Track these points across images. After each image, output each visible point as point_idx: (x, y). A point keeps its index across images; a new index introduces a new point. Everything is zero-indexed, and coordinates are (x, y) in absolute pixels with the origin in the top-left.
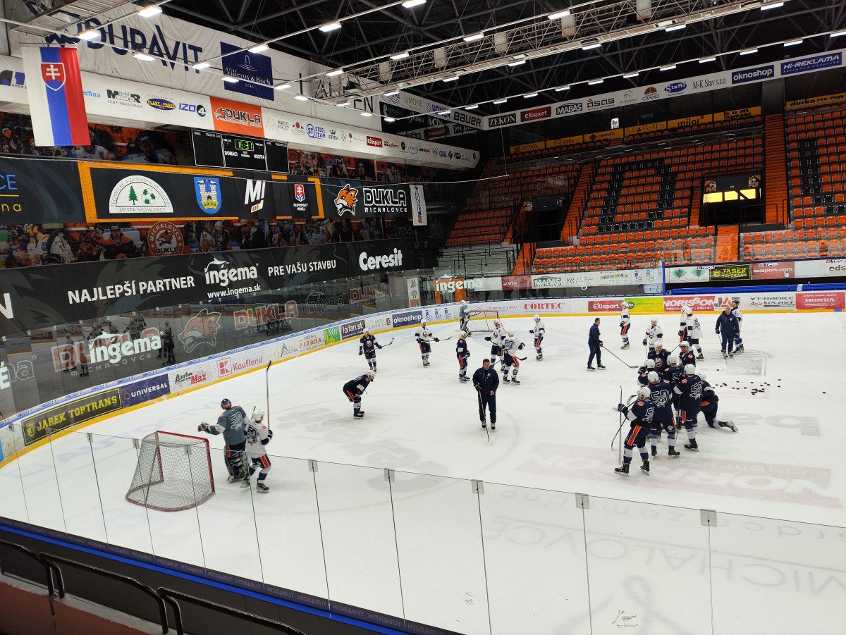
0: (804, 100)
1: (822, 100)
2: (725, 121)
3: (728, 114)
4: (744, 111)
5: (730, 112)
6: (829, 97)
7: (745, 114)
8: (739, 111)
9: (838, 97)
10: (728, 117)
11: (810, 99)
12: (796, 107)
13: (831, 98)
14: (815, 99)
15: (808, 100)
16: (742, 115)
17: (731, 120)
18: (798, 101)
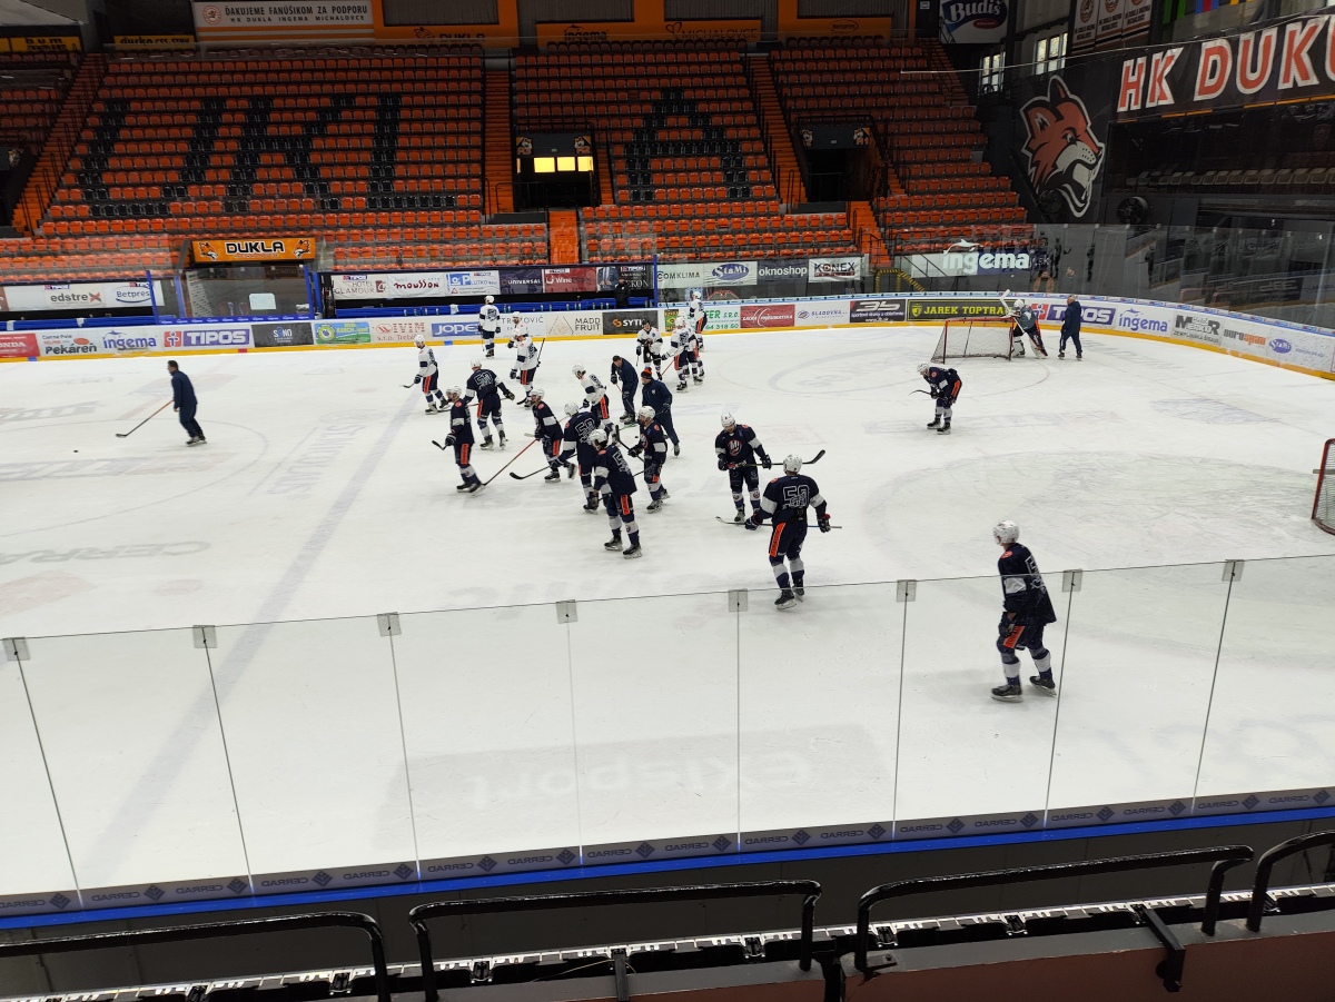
0: (137, 37)
1: (161, 40)
2: (28, 53)
3: (32, 41)
4: (56, 41)
5: (35, 39)
6: (169, 37)
7: (58, 46)
8: (47, 39)
9: (182, 41)
10: (33, 47)
11: (145, 38)
12: (128, 46)
13: (173, 40)
14: (153, 38)
15: (143, 37)
16: (53, 47)
17: (38, 53)
18: (130, 37)
